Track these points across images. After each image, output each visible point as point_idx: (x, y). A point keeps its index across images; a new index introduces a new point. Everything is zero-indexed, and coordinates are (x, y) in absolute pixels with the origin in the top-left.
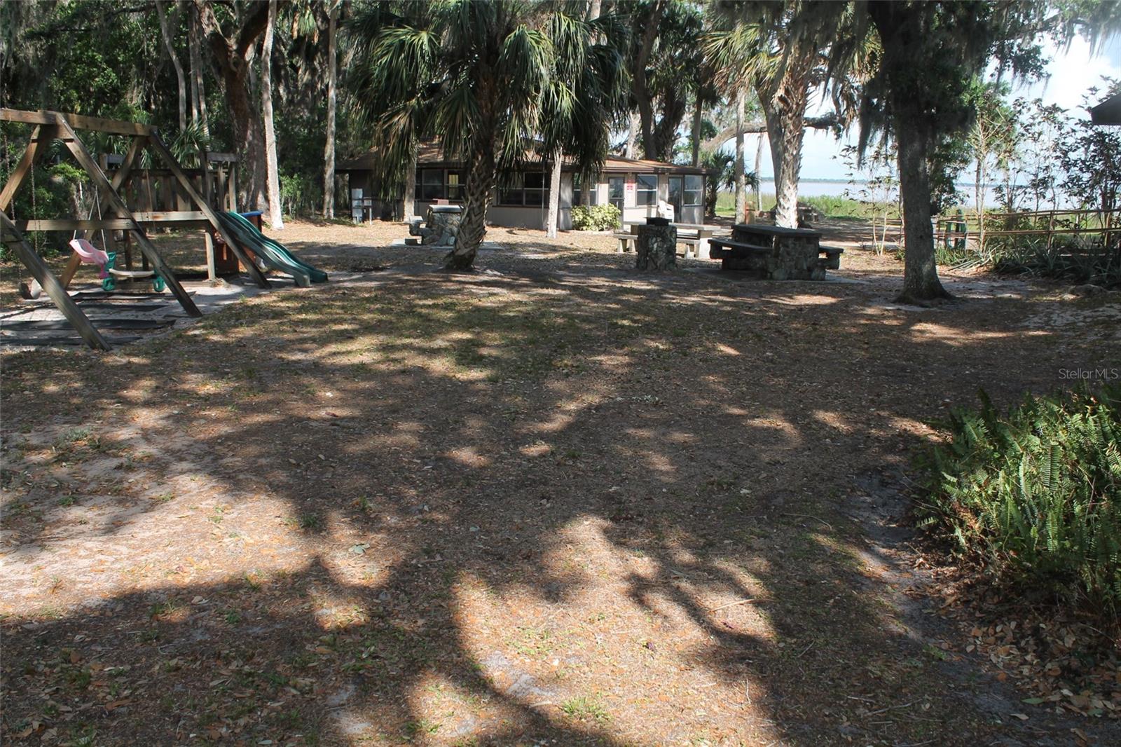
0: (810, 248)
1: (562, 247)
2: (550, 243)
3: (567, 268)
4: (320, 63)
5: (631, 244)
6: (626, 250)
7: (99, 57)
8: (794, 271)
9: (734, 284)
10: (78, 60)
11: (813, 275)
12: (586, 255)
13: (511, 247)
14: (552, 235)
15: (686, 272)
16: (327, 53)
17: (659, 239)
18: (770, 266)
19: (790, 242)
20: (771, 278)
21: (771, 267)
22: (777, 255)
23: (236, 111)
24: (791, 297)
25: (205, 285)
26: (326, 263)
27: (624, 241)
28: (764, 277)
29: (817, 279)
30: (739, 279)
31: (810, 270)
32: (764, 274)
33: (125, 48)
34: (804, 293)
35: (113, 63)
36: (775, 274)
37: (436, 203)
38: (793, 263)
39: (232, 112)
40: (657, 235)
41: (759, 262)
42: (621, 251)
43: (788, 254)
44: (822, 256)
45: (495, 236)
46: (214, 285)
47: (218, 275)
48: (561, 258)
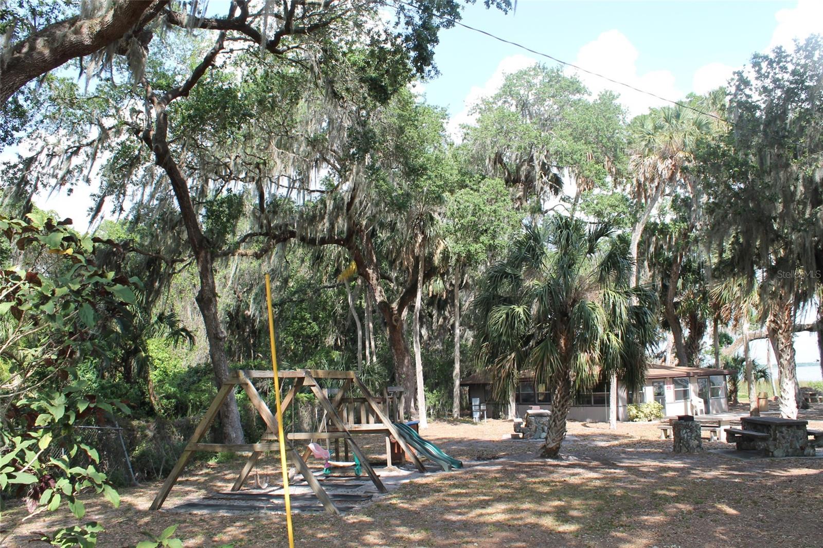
0: (800, 433)
1: (620, 436)
2: (613, 433)
3: (624, 453)
4: (449, 312)
5: (670, 432)
6: (667, 437)
7: (308, 316)
8: (790, 450)
9: (744, 462)
10: (294, 318)
11: (805, 453)
12: (639, 442)
13: (585, 437)
14: (614, 426)
15: (710, 453)
16: (453, 305)
17: (688, 430)
18: (770, 447)
19: (784, 429)
20: (773, 456)
21: (772, 448)
22: (775, 439)
23: (396, 350)
24: (786, 471)
25: (386, 470)
26: (461, 453)
27: (665, 430)
28: (767, 456)
29: (809, 455)
30: (748, 458)
31: (802, 449)
32: (766, 453)
33: (324, 309)
34: (797, 467)
35: (315, 319)
36: (776, 453)
37: (531, 409)
38: (788, 445)
39: (393, 351)
40: (686, 427)
41: (762, 445)
42: (663, 438)
43: (784, 438)
44: (811, 437)
45: (573, 428)
46: (391, 470)
47: (393, 464)
48: (620, 445)
